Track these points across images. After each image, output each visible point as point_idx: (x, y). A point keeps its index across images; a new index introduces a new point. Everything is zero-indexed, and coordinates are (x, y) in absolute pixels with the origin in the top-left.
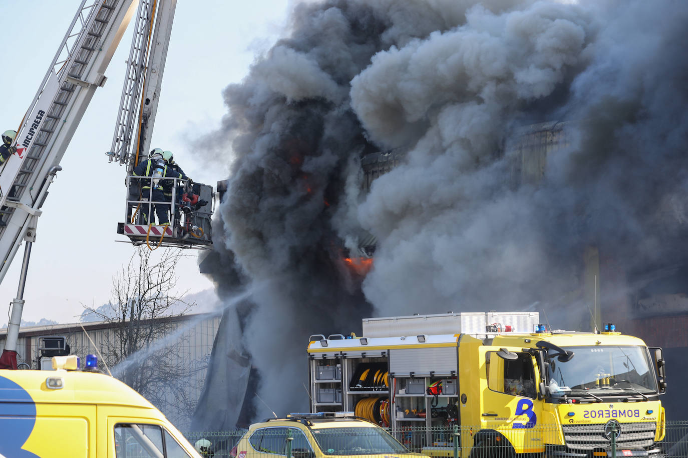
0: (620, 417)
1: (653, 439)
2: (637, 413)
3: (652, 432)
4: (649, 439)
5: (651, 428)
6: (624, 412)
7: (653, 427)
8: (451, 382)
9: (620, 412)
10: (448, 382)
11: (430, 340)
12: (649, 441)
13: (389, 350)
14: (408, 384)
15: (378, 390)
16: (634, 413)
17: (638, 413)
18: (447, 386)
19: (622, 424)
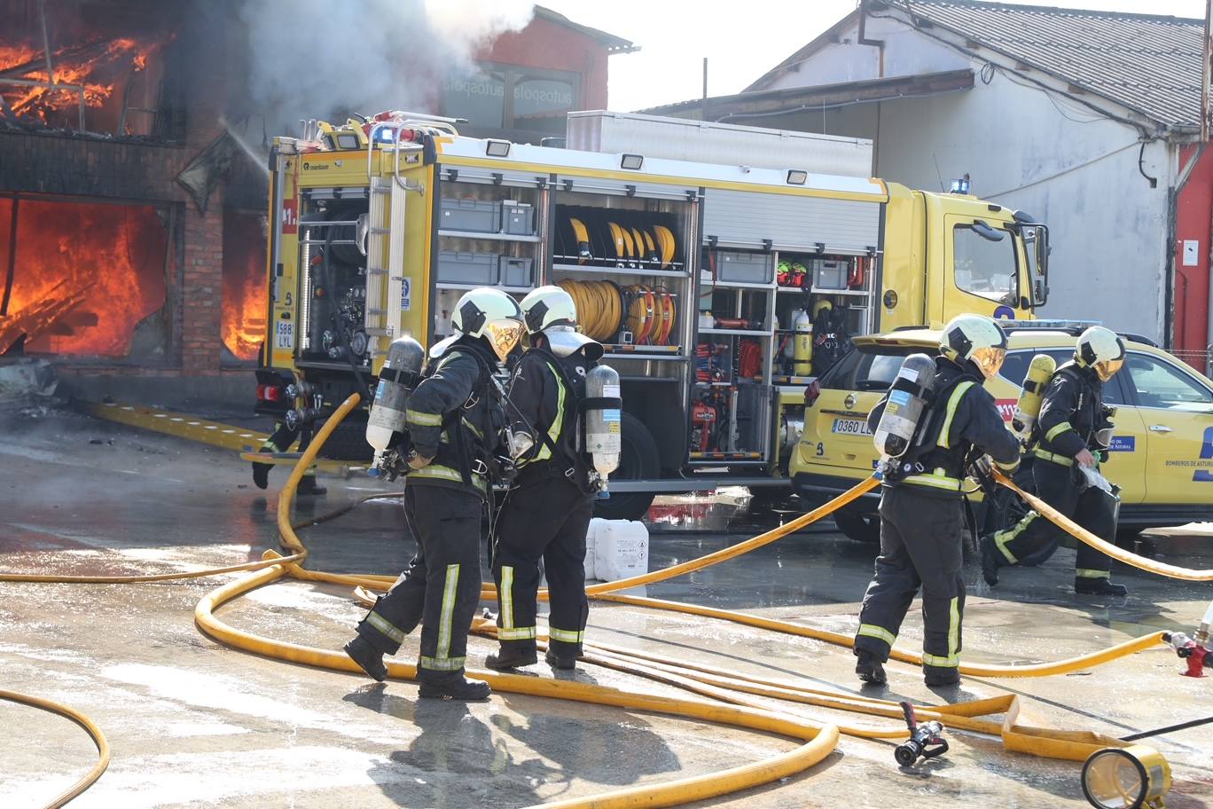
8: (831, 266)
10: (826, 265)
11: (815, 182)
13: (702, 190)
14: (722, 261)
15: (637, 267)
18: (822, 273)
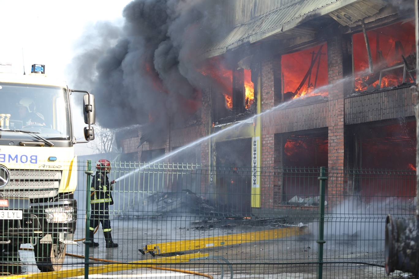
0: (9, 162)
1: (57, 189)
2: (34, 159)
3: (57, 182)
4: (52, 189)
5: (56, 177)
6: (16, 157)
7: (57, 176)
9: (10, 156)
12: (52, 192)
16: (29, 159)
17: (36, 160)
19: (11, 170)
